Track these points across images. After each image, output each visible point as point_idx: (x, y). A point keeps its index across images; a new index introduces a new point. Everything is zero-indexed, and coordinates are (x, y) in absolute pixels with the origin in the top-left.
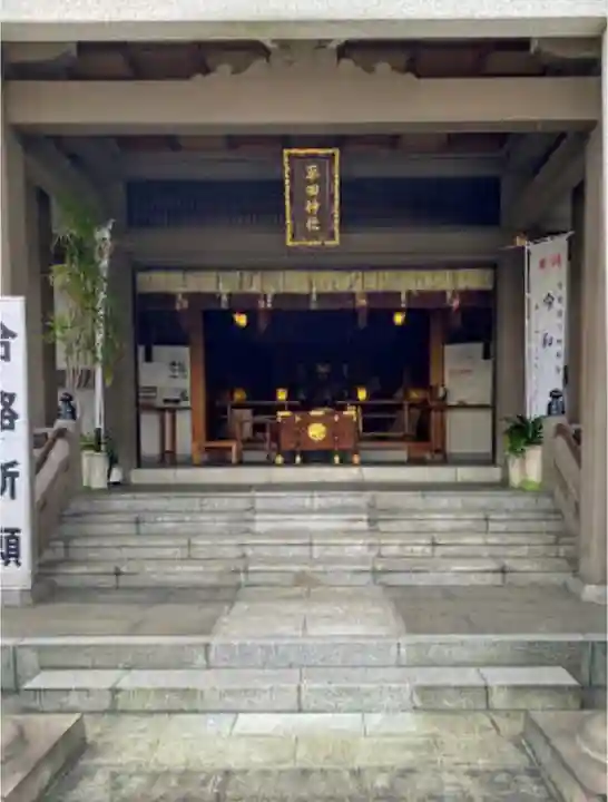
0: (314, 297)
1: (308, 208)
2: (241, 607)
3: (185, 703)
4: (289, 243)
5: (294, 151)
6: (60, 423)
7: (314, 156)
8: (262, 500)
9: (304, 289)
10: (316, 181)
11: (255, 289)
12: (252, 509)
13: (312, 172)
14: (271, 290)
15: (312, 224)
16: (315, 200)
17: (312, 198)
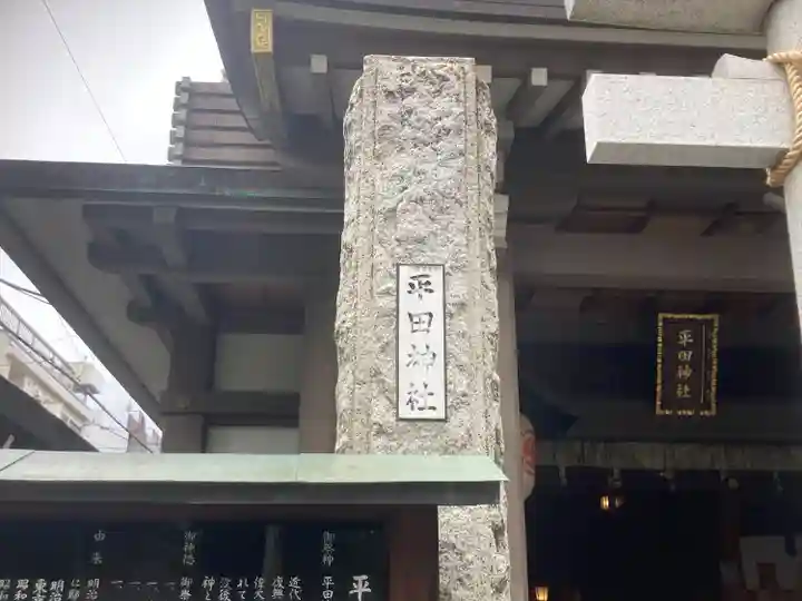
0: (670, 474)
1: (680, 374)
4: (659, 411)
5: (670, 315)
7: (690, 322)
10: (688, 347)
13: (685, 338)
14: (617, 465)
15: (683, 392)
16: (687, 366)
17: (683, 364)
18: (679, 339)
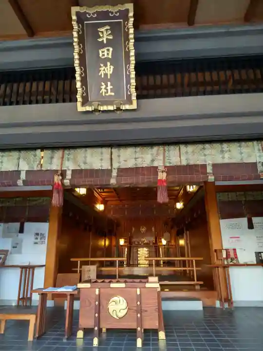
0: (114, 173)
1: (102, 73)
4: (81, 108)
5: (82, 10)
7: (105, 15)
9: (106, 166)
10: (109, 43)
11: (54, 167)
13: (105, 35)
14: (70, 166)
15: (107, 90)
16: (109, 64)
17: (105, 61)
18: (100, 37)
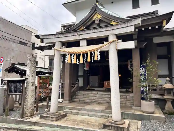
2: (90, 105)
3: (78, 114)
6: (77, 82)
8: (99, 93)
12: (97, 94)
